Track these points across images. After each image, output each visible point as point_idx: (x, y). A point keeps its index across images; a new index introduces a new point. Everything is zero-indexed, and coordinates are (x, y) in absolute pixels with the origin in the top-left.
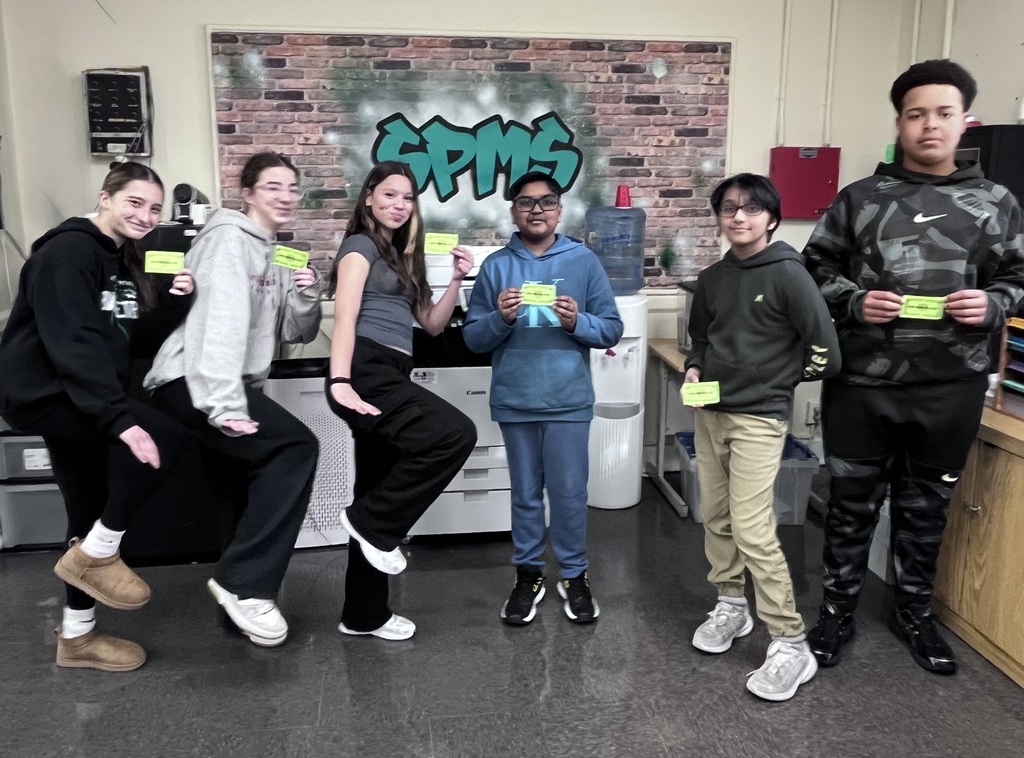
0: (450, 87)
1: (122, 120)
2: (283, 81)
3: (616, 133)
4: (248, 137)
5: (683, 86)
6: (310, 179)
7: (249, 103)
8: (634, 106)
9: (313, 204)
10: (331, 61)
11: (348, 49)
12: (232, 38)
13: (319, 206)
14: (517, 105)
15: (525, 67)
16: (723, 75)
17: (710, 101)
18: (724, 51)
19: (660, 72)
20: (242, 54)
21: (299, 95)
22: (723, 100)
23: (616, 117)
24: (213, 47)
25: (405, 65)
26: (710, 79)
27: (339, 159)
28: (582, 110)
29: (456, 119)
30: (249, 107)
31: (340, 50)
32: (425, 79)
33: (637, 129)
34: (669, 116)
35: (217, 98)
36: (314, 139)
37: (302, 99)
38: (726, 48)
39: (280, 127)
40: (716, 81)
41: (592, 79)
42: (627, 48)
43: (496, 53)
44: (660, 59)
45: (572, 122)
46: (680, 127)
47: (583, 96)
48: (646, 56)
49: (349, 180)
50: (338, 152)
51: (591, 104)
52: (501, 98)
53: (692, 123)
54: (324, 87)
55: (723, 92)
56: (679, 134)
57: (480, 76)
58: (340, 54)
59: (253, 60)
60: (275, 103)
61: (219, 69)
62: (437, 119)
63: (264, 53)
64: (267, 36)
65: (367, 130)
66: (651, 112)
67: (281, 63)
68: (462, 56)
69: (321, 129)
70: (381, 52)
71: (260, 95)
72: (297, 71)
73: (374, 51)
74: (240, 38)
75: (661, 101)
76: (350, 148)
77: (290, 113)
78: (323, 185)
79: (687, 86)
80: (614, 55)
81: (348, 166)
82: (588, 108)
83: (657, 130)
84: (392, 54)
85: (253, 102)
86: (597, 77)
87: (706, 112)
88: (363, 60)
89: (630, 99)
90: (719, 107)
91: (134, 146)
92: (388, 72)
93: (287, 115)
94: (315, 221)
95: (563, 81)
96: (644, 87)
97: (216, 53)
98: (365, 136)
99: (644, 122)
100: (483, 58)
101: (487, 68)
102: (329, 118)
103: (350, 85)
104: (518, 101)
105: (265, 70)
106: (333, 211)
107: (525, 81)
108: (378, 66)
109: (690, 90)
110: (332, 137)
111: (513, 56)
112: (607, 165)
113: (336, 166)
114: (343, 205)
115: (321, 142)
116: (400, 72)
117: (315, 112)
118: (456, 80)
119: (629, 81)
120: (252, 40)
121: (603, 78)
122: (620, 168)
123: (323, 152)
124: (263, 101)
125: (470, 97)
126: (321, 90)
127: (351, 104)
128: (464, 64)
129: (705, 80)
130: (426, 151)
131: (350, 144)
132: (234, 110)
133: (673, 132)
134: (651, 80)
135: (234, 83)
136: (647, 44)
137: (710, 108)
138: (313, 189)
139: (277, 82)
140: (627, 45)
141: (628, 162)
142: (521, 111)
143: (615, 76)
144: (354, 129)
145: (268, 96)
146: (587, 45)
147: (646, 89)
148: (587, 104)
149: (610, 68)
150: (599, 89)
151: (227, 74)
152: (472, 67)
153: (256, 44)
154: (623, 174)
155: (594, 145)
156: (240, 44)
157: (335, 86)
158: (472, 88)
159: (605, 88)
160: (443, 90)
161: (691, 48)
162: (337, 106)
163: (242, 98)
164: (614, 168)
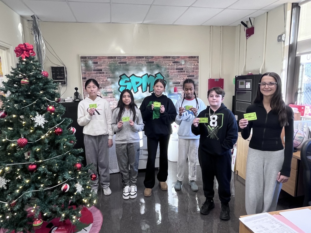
0: (136, 67)
1: (60, 77)
2: (97, 67)
3: (174, 77)
6: (104, 89)
8: (178, 71)
9: (105, 95)
10: (108, 62)
11: (112, 59)
12: (85, 58)
13: (106, 95)
14: (151, 71)
15: (153, 62)
16: (197, 63)
17: (195, 69)
18: (197, 58)
19: (183, 63)
20: (88, 61)
21: (101, 70)
22: (197, 69)
23: (174, 73)
24: (81, 60)
25: (125, 63)
28: (166, 72)
29: (138, 75)
30: (89, 73)
31: (110, 60)
32: (130, 66)
33: (178, 76)
34: (186, 72)
35: (82, 71)
36: (105, 80)
37: (102, 71)
38: (198, 57)
39: (97, 77)
40: (196, 64)
43: (146, 59)
44: (183, 60)
45: (164, 75)
46: (188, 75)
47: (166, 69)
48: (180, 59)
49: (113, 89)
50: (110, 83)
52: (148, 70)
53: (191, 74)
55: (197, 67)
56: (188, 77)
57: (143, 65)
59: (90, 62)
60: (96, 72)
61: (82, 65)
62: (133, 75)
63: (93, 61)
64: (93, 57)
65: (117, 78)
66: (182, 72)
67: (97, 63)
69: (106, 78)
70: (120, 60)
71: (92, 70)
72: (101, 65)
73: (118, 60)
74: (87, 57)
75: (184, 69)
77: (99, 74)
78: (107, 91)
79: (189, 66)
80: (173, 59)
81: (113, 86)
82: (167, 71)
83: (183, 76)
84: (122, 60)
85: (90, 72)
86: (169, 64)
87: (194, 71)
88: (116, 62)
89: (176, 69)
90: (197, 70)
91: (63, 83)
92: (122, 64)
93: (98, 75)
95: (161, 65)
97: (81, 61)
98: (116, 79)
99: (180, 74)
100: (143, 61)
101: (144, 63)
102: (108, 75)
103: (113, 67)
104: (152, 70)
105: (93, 65)
106: (110, 96)
107: (153, 66)
108: (119, 63)
109: (190, 67)
110: (109, 80)
111: (150, 60)
112: (172, 84)
113: (110, 86)
114: (112, 95)
117: (105, 74)
118: (137, 66)
119: (176, 65)
120: (90, 58)
121: (171, 65)
123: (107, 83)
124: (93, 72)
125: (141, 70)
126: (106, 69)
127: (113, 71)
128: (139, 62)
129: (193, 64)
130: (131, 82)
131: (113, 81)
132: (86, 74)
134: (181, 65)
135: (86, 68)
136: (180, 57)
137: (195, 70)
138: (105, 91)
139: (96, 67)
140: (176, 57)
141: (177, 83)
142: (152, 73)
143: (173, 64)
144: (114, 77)
145: (94, 70)
146: (167, 57)
147: (180, 67)
148: (167, 70)
149: (172, 62)
150: (170, 67)
151: (84, 66)
152: (141, 63)
153: (91, 59)
154: (176, 86)
155: (169, 79)
156: (87, 59)
157: (109, 68)
158: (141, 67)
159: (171, 67)
160: (134, 68)
161: (190, 57)
162: (110, 72)
163: (88, 71)
164: (174, 85)
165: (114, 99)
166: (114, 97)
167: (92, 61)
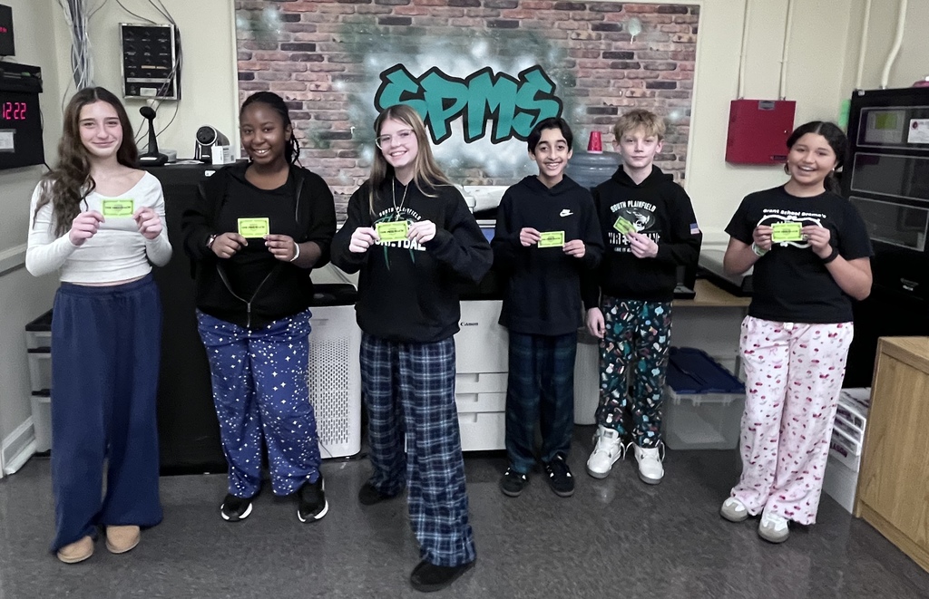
1: (154, 67)
2: (298, 34)
3: (594, 84)
4: (264, 83)
5: (655, 43)
6: (320, 123)
7: (266, 54)
8: (610, 61)
9: (321, 144)
10: (341, 17)
11: (356, 6)
13: (327, 146)
14: (507, 59)
15: (515, 24)
16: (691, 34)
17: (680, 57)
18: (692, 13)
19: (635, 31)
20: (261, 10)
21: (312, 47)
22: (691, 56)
23: (594, 71)
24: (236, 3)
25: (407, 21)
26: (680, 38)
27: (346, 104)
28: (563, 64)
29: (451, 70)
30: (267, 57)
31: (349, 7)
32: (424, 34)
33: (612, 81)
34: (642, 69)
35: (237, 48)
36: (324, 86)
37: (314, 50)
38: (695, 10)
39: (294, 75)
40: (685, 39)
41: (574, 36)
42: (606, 9)
43: (489, 12)
44: (635, 20)
45: (554, 75)
46: (650, 81)
47: (564, 52)
48: (622, 16)
49: (353, 123)
50: (345, 98)
51: (573, 59)
52: (492, 52)
53: (662, 76)
54: (334, 40)
55: (691, 49)
56: (649, 86)
57: (473, 32)
58: (349, 10)
59: (272, 15)
60: (290, 53)
61: (240, 23)
63: (281, 9)
65: (371, 78)
66: (626, 66)
67: (296, 18)
68: (457, 13)
69: (330, 77)
70: (386, 10)
71: (277, 47)
72: (311, 25)
73: (380, 8)
75: (635, 57)
76: (355, 94)
77: (303, 63)
78: (330, 128)
79: (658, 44)
80: (593, 15)
81: (353, 111)
82: (568, 62)
83: (630, 83)
84: (396, 11)
85: (271, 52)
86: (579, 35)
87: (675, 67)
88: (369, 16)
89: (607, 55)
90: (687, 63)
91: (163, 91)
92: (391, 28)
93: (300, 64)
94: (323, 160)
95: (547, 37)
96: (620, 44)
97: (238, 8)
98: (368, 84)
99: (618, 75)
100: (477, 16)
101: (480, 25)
102: (339, 67)
103: (357, 38)
104: (506, 54)
105: (282, 24)
106: (339, 151)
107: (514, 37)
108: (382, 22)
109: (661, 47)
110: (340, 85)
111: (504, 15)
112: (585, 113)
113: (342, 111)
114: (347, 145)
115: (330, 89)
116: (402, 28)
117: (326, 62)
118: (453, 35)
119: (607, 37)
121: (584, 35)
122: (596, 117)
123: (332, 98)
124: (280, 53)
125: (464, 51)
126: (331, 42)
127: (358, 55)
128: (460, 21)
129: (675, 39)
131: (356, 91)
132: (253, 60)
133: (645, 84)
134: (627, 38)
135: (254, 35)
136: (624, 6)
137: (679, 63)
138: (322, 131)
139: (293, 35)
140: (607, 6)
141: (602, 111)
142: (510, 64)
143: (594, 34)
144: (360, 78)
145: (284, 47)
146: (569, 6)
147: (622, 46)
148: (569, 58)
149: (590, 26)
150: (578, 45)
151: (248, 26)
152: (468, 24)
153: (274, 1)
154: (599, 122)
155: (573, 95)
157: (344, 39)
158: (466, 43)
159: (585, 44)
160: (439, 43)
161: (663, 9)
162: (345, 57)
163: (260, 48)
164: (591, 116)
165: (357, 161)
166: (356, 155)
167: (278, 8)
